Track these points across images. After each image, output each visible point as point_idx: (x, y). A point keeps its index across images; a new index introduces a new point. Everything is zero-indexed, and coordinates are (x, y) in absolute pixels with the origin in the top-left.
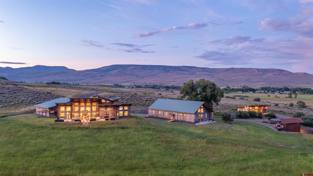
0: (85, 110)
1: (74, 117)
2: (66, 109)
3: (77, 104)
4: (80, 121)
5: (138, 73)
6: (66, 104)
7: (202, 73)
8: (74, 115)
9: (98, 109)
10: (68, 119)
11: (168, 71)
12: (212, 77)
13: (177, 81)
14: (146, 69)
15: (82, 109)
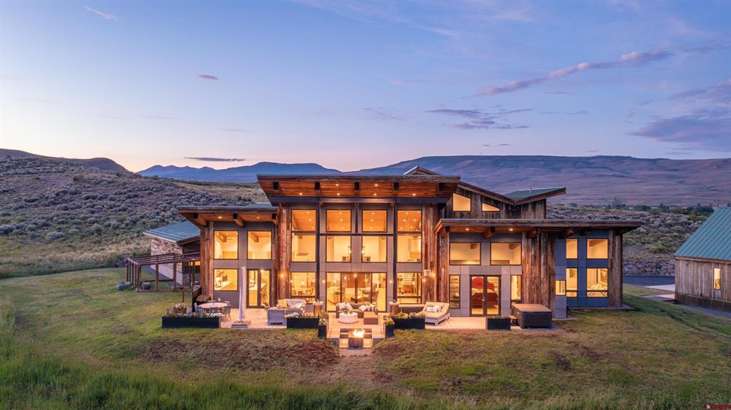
0: (356, 256)
1: (289, 295)
2: (243, 243)
3: (306, 217)
4: (322, 331)
5: (482, 176)
6: (246, 217)
7: (652, 173)
8: (288, 286)
9: (432, 249)
10: (248, 307)
11: (559, 170)
12: (681, 182)
13: (582, 195)
14: (502, 165)
15: (340, 249)
